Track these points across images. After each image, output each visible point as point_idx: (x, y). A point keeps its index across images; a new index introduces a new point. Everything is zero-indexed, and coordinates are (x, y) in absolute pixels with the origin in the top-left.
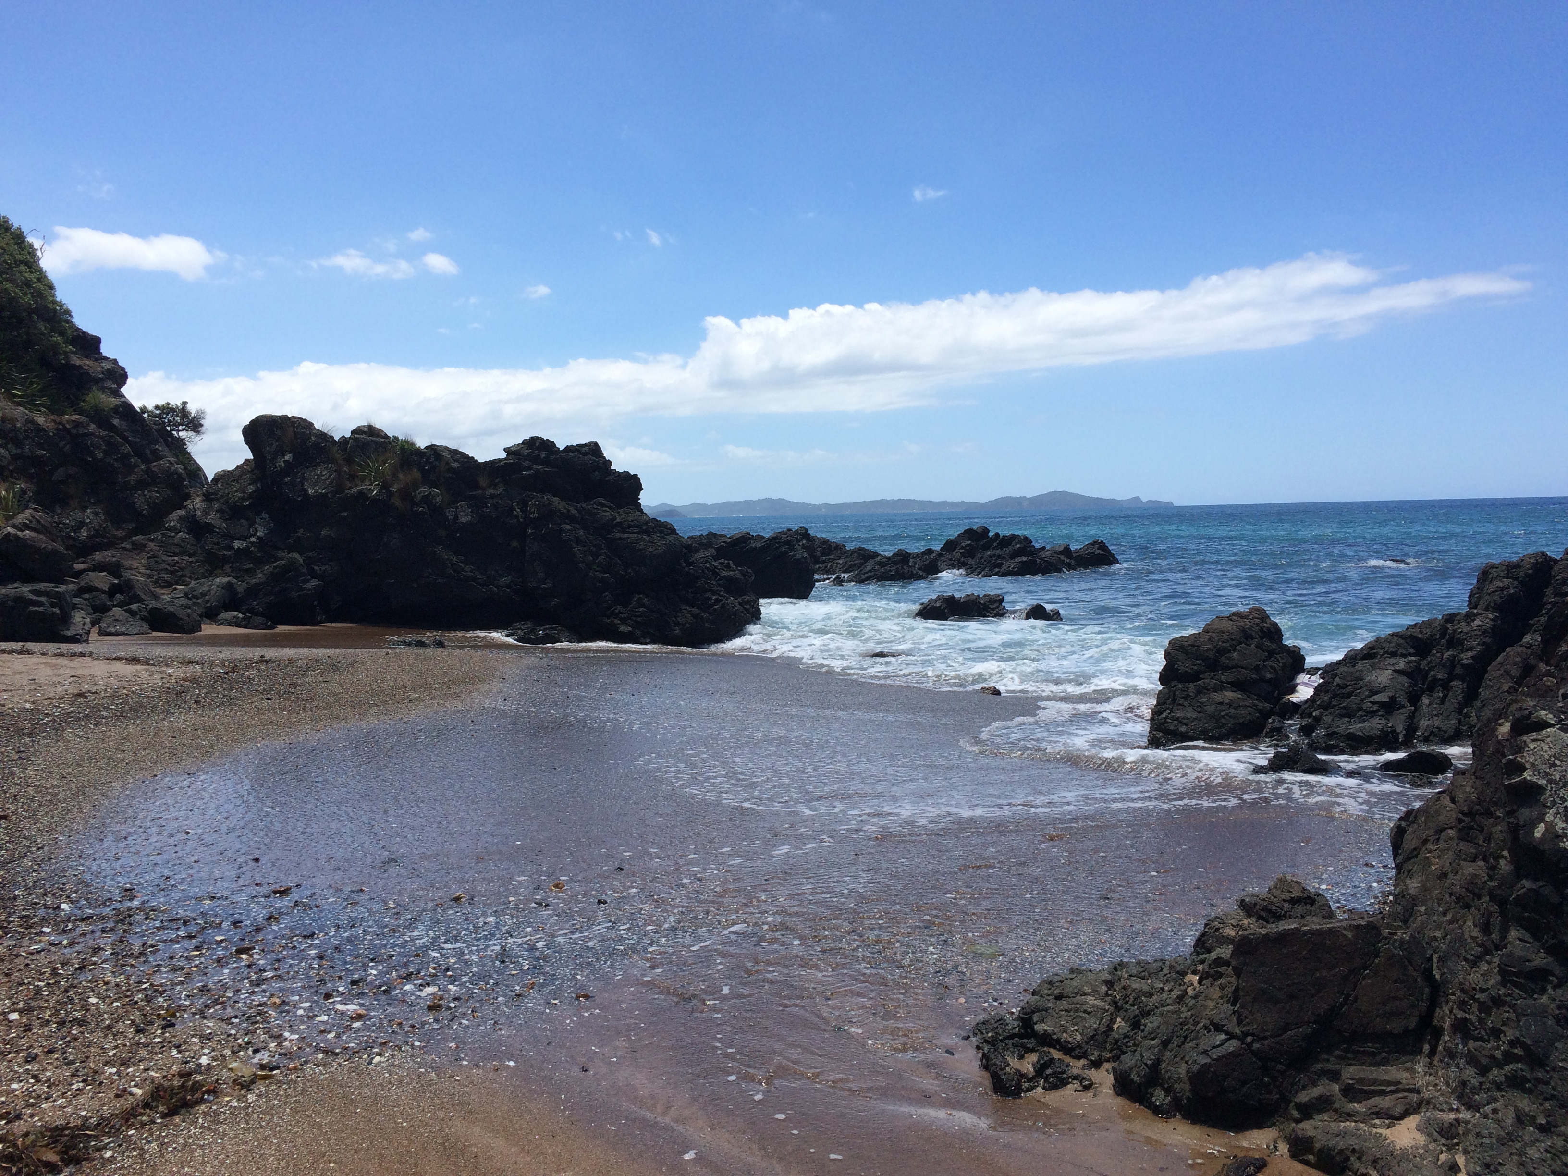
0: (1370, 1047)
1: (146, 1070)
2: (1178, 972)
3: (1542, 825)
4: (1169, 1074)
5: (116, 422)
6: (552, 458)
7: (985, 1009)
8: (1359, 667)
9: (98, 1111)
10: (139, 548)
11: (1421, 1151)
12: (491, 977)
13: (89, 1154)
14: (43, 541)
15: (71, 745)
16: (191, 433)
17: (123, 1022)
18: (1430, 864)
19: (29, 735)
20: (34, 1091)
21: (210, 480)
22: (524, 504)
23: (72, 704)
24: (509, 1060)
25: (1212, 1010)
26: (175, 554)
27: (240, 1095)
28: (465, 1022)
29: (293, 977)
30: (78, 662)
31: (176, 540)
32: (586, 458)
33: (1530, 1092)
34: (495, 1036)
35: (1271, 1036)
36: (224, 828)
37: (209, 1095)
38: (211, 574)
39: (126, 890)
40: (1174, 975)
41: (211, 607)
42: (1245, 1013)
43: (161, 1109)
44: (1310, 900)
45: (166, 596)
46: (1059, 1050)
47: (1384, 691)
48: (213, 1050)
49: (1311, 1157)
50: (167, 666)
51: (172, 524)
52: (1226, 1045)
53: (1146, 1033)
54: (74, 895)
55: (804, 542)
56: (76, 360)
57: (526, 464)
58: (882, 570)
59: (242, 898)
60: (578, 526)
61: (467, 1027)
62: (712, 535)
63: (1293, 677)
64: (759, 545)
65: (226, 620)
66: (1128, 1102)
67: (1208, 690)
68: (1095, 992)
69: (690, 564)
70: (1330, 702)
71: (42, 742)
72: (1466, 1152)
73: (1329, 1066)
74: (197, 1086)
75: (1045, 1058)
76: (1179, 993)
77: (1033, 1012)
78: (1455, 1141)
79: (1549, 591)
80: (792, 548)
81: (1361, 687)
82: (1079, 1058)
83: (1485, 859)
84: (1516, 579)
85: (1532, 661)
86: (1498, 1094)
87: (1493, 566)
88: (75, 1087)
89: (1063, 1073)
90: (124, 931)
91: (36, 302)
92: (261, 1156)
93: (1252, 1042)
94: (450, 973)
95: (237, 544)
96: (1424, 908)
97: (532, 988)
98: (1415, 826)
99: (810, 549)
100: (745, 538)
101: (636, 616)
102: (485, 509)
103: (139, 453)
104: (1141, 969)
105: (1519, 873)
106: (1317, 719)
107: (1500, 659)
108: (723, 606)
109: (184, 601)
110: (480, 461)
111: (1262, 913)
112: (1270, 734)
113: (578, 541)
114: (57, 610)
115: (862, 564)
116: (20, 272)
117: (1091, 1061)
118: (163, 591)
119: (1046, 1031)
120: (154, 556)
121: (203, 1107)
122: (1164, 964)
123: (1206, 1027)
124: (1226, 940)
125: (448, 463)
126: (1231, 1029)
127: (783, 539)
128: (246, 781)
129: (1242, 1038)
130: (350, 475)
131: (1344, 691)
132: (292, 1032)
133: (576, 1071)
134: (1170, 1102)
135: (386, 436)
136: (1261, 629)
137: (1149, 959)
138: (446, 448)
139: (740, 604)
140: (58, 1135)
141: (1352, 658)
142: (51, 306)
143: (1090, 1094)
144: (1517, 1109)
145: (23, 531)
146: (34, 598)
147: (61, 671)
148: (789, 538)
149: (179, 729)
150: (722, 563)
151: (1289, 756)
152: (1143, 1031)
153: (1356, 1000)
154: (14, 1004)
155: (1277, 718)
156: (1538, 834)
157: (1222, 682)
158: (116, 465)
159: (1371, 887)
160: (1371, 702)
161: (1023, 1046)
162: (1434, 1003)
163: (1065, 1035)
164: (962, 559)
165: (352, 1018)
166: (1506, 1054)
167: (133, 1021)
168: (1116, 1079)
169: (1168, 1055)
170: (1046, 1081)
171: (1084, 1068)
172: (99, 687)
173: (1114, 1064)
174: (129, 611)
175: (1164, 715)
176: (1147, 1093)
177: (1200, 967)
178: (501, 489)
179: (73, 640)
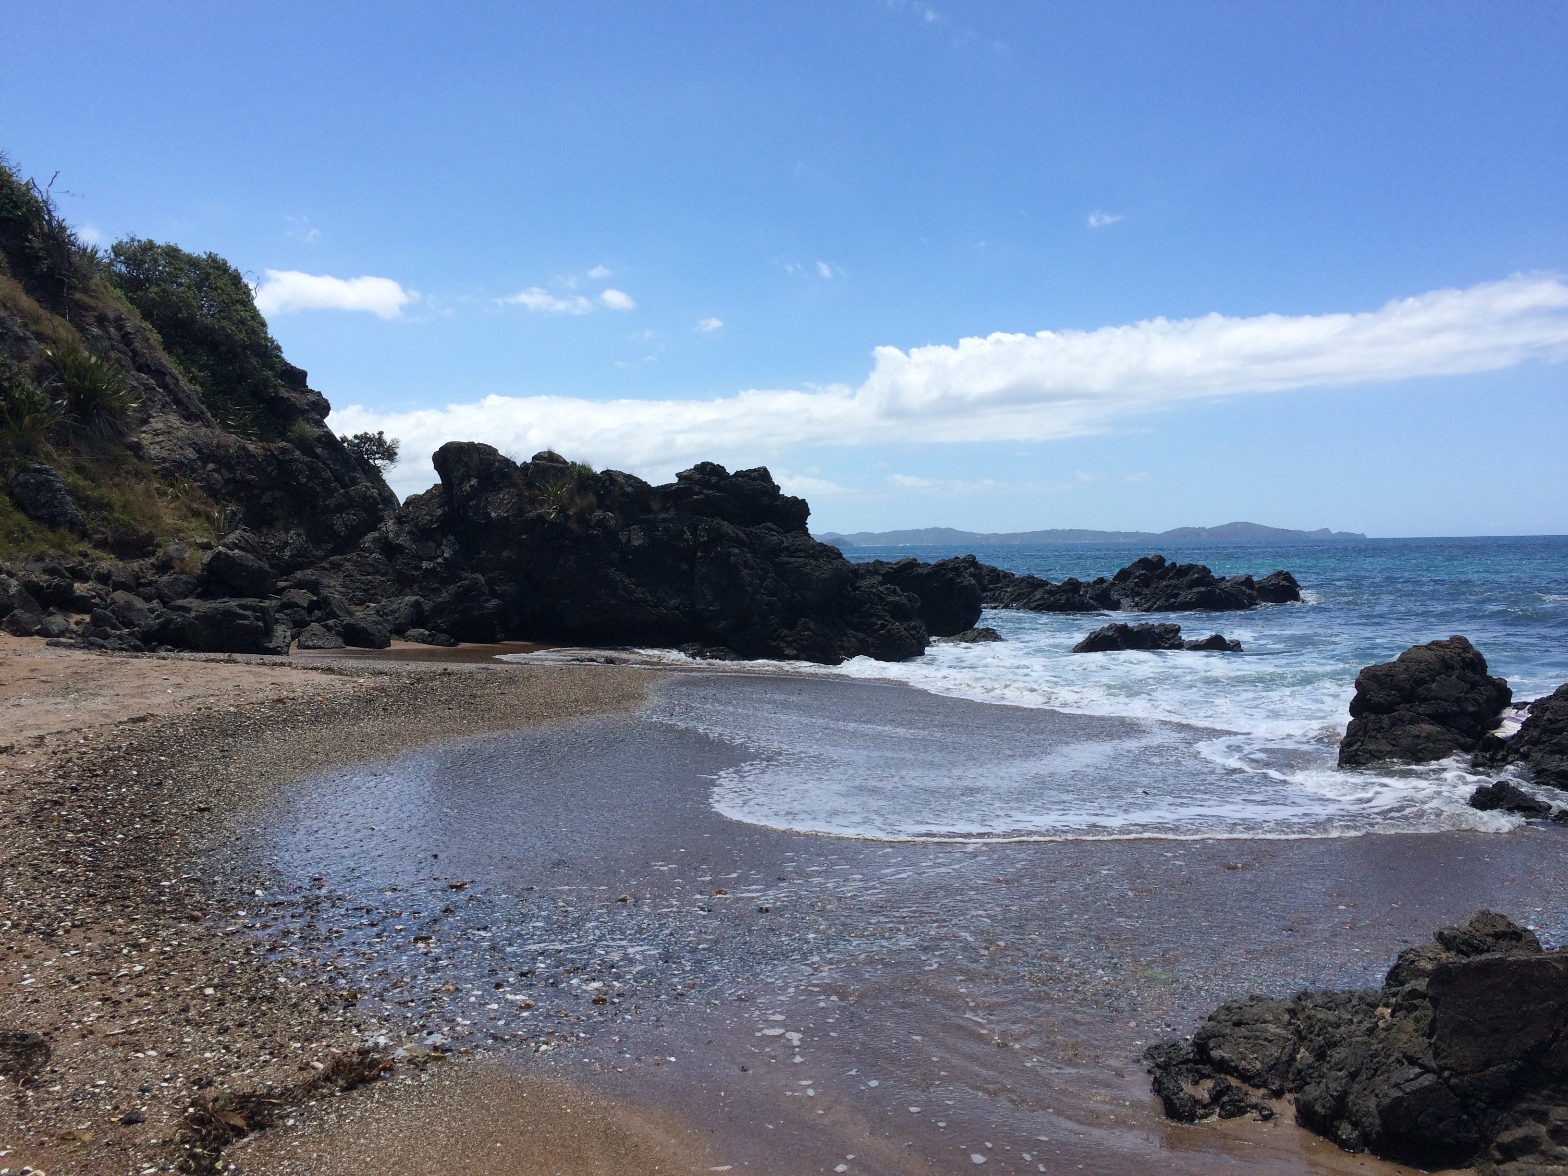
1: (328, 1046)
2: (1368, 1004)
4: (1357, 1107)
5: (319, 450)
6: (722, 482)
7: (1157, 1034)
9: (282, 1082)
10: (336, 567)
12: (655, 976)
13: (272, 1121)
14: (250, 559)
15: (269, 746)
16: (386, 462)
17: (309, 1001)
19: (232, 736)
20: (225, 1060)
21: (402, 503)
22: (694, 529)
23: (271, 709)
25: (1406, 1043)
26: (369, 574)
27: (414, 1074)
29: (467, 967)
30: (278, 671)
31: (370, 560)
32: (755, 483)
35: (1471, 1071)
36: (406, 826)
37: (385, 1072)
38: (400, 593)
39: (315, 880)
40: (1364, 1007)
41: (400, 624)
42: (1443, 1046)
43: (340, 1082)
44: (1516, 935)
45: (359, 613)
46: (1237, 1078)
48: (391, 1031)
50: (359, 676)
51: (367, 545)
52: (1421, 1078)
53: (1332, 1064)
54: (268, 883)
55: (972, 569)
56: (284, 393)
57: (697, 489)
58: (1052, 598)
59: (421, 891)
60: (746, 550)
62: (879, 563)
63: (1498, 711)
64: (925, 571)
65: (414, 636)
66: (1312, 1135)
67: (1404, 722)
68: (1277, 1020)
69: (855, 589)
70: (1540, 738)
71: (243, 742)
73: (1535, 1106)
74: (373, 1064)
75: (1223, 1086)
76: (1370, 1025)
77: (1209, 1038)
80: (959, 574)
82: (1258, 1087)
88: (262, 1058)
89: (1241, 1101)
90: (312, 917)
91: (250, 338)
92: (432, 1132)
93: (1450, 1077)
94: (614, 970)
95: (425, 565)
99: (977, 576)
100: (911, 565)
101: (803, 640)
102: (656, 533)
103: (338, 479)
104: (1327, 1000)
106: (1525, 756)
108: (889, 631)
109: (376, 618)
110: (653, 485)
111: (1462, 946)
113: (746, 564)
114: (261, 624)
115: (1032, 592)
116: (237, 311)
117: (1272, 1090)
118: (357, 608)
119: (1223, 1057)
120: (350, 575)
121: (379, 1084)
122: (1353, 996)
123: (1398, 1061)
124: (1420, 973)
125: (622, 488)
126: (1426, 1063)
127: (950, 566)
128: (428, 784)
129: (1438, 1072)
130: (530, 499)
131: (1555, 726)
132: (464, 1018)
133: (736, 1071)
134: (1357, 1136)
135: (565, 462)
136: (1463, 660)
137: (1336, 991)
138: (621, 473)
139: (905, 629)
140: (245, 1102)
141: (1564, 693)
142: (263, 342)
143: (1270, 1124)
145: (233, 550)
146: (241, 612)
147: (263, 679)
148: (957, 566)
149: (368, 734)
150: (888, 589)
151: (1493, 793)
152: (1328, 1062)
154: (210, 979)
157: (1418, 714)
158: (318, 489)
161: (1197, 1071)
163: (1243, 1062)
164: (1136, 589)
165: (521, 1007)
167: (317, 1001)
168: (1298, 1110)
169: (1356, 1087)
170: (1222, 1108)
171: (1263, 1097)
172: (296, 694)
173: (1296, 1095)
174: (326, 626)
175: (1355, 748)
176: (1333, 1126)
177: (1393, 1000)
178: (672, 513)
179: (275, 652)
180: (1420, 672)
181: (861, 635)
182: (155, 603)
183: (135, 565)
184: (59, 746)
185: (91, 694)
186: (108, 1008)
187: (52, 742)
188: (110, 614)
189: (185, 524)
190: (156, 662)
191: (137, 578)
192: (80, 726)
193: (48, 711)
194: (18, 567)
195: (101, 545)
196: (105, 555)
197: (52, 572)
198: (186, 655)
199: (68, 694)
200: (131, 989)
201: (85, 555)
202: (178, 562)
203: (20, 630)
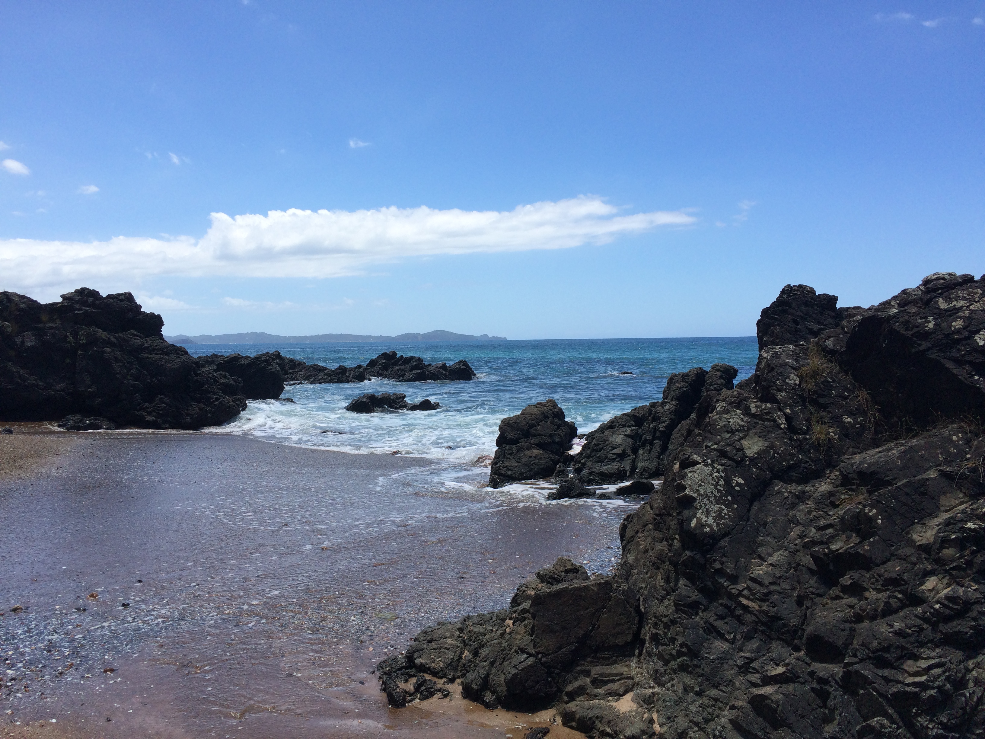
0: (606, 654)
2: (501, 619)
3: (695, 519)
4: (494, 682)
6: (97, 302)
7: (385, 653)
8: (606, 433)
11: (634, 713)
18: (640, 545)
22: (75, 334)
24: (52, 718)
25: (520, 640)
28: (19, 695)
32: (122, 303)
33: (690, 673)
34: (42, 703)
35: (552, 653)
40: (499, 621)
42: (538, 640)
44: (576, 570)
46: (430, 674)
47: (619, 447)
49: (574, 724)
52: (527, 660)
53: (481, 658)
55: (278, 360)
57: (77, 306)
58: (329, 378)
60: (116, 349)
61: (21, 698)
62: (215, 356)
63: (571, 440)
64: (246, 362)
66: (470, 702)
68: (452, 636)
69: (197, 375)
70: (590, 454)
72: (658, 711)
73: (584, 668)
75: (421, 680)
76: (502, 632)
77: (414, 652)
78: (652, 705)
79: (704, 389)
81: (607, 445)
82: (441, 678)
83: (667, 541)
84: (687, 382)
85: (692, 428)
86: (674, 676)
87: (675, 375)
89: (432, 688)
93: (542, 658)
96: (636, 570)
97: (71, 667)
98: (632, 523)
99: (281, 365)
100: (236, 359)
102: (45, 337)
104: (480, 619)
105: (684, 547)
106: (584, 464)
107: (679, 427)
108: (221, 402)
110: (42, 303)
111: (549, 580)
112: (558, 475)
113: (116, 359)
117: (449, 679)
119: (422, 663)
122: (494, 615)
123: (516, 651)
124: (529, 597)
125: (17, 305)
126: (530, 651)
127: (263, 359)
129: (535, 656)
131: (597, 447)
134: (494, 699)
136: (553, 413)
137: (486, 613)
138: (16, 294)
139: (233, 401)
141: (602, 429)
143: (448, 699)
144: (684, 684)
148: (267, 358)
150: (220, 374)
151: (567, 488)
153: (599, 626)
155: (562, 465)
156: (693, 525)
159: (611, 560)
160: (612, 454)
161: (407, 674)
162: (641, 625)
163: (433, 664)
164: (380, 372)
166: (678, 651)
168: (463, 689)
169: (494, 670)
170: (421, 694)
171: (444, 684)
173: (462, 680)
175: (499, 465)
176: (481, 695)
177: (514, 615)
178: (58, 323)
180: (532, 420)
181: (201, 406)
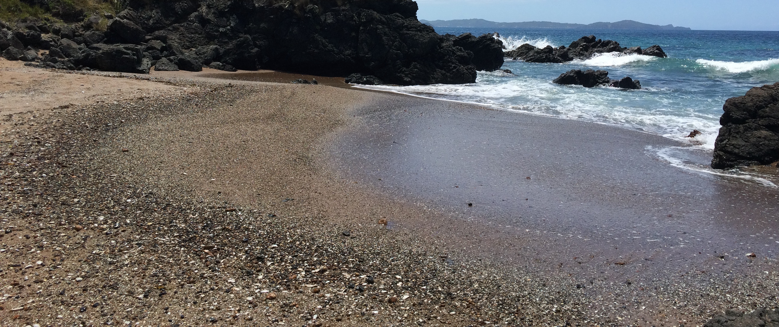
10: (176, 29)
14: (132, 24)
22: (359, 15)
23: (136, 103)
26: (192, 33)
30: (142, 82)
31: (193, 27)
38: (208, 43)
41: (207, 59)
45: (187, 53)
50: (184, 86)
51: (192, 19)
60: (385, 26)
62: (448, 35)
64: (476, 40)
65: (214, 66)
67: (751, 129)
69: (441, 48)
80: (492, 42)
95: (221, 30)
100: (469, 36)
101: (413, 73)
102: (339, 17)
109: (195, 56)
113: (385, 34)
114: (135, 57)
115: (527, 52)
118: (185, 51)
120: (183, 34)
127: (488, 38)
145: (123, 19)
146: (125, 51)
147: (134, 87)
150: (457, 48)
157: (759, 125)
164: (581, 52)
172: (150, 95)
174: (169, 59)
175: (725, 142)
178: (348, 7)
179: (142, 72)
180: (760, 102)
181: (443, 72)
182: (82, 45)
183: (73, 26)
184: (19, 120)
185: (41, 92)
186: (16, 291)
187: (15, 118)
188: (59, 50)
189: (100, 6)
190: (79, 75)
191: (74, 32)
192: (33, 110)
193: (17, 101)
194: (13, 26)
195: (56, 15)
196: (58, 20)
197: (30, 28)
198: (96, 72)
199: (29, 92)
200: (32, 277)
201: (48, 20)
202: (95, 25)
203: (12, 57)
